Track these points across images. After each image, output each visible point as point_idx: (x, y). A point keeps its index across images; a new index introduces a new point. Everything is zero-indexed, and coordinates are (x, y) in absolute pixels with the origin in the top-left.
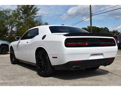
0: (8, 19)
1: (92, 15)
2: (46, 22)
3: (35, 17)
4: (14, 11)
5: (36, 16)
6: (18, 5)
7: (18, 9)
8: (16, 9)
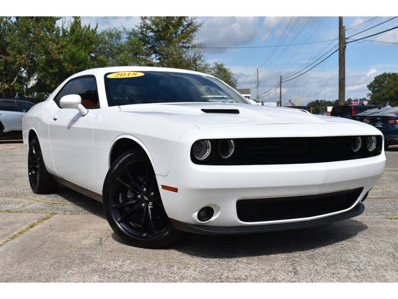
0: (114, 55)
1: (347, 41)
2: (219, 63)
3: (189, 47)
4: (134, 33)
5: (190, 45)
6: (144, 16)
7: (142, 28)
8: (137, 26)
